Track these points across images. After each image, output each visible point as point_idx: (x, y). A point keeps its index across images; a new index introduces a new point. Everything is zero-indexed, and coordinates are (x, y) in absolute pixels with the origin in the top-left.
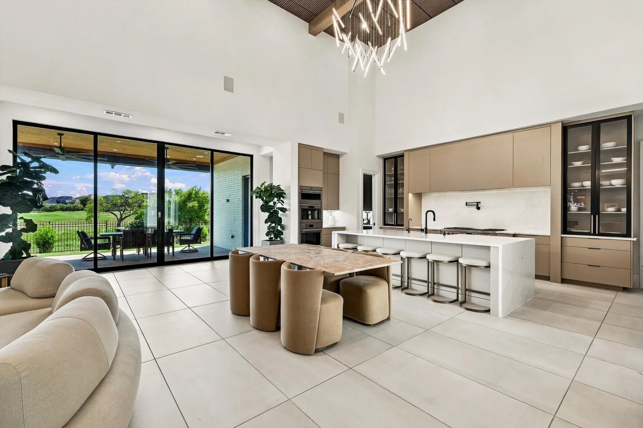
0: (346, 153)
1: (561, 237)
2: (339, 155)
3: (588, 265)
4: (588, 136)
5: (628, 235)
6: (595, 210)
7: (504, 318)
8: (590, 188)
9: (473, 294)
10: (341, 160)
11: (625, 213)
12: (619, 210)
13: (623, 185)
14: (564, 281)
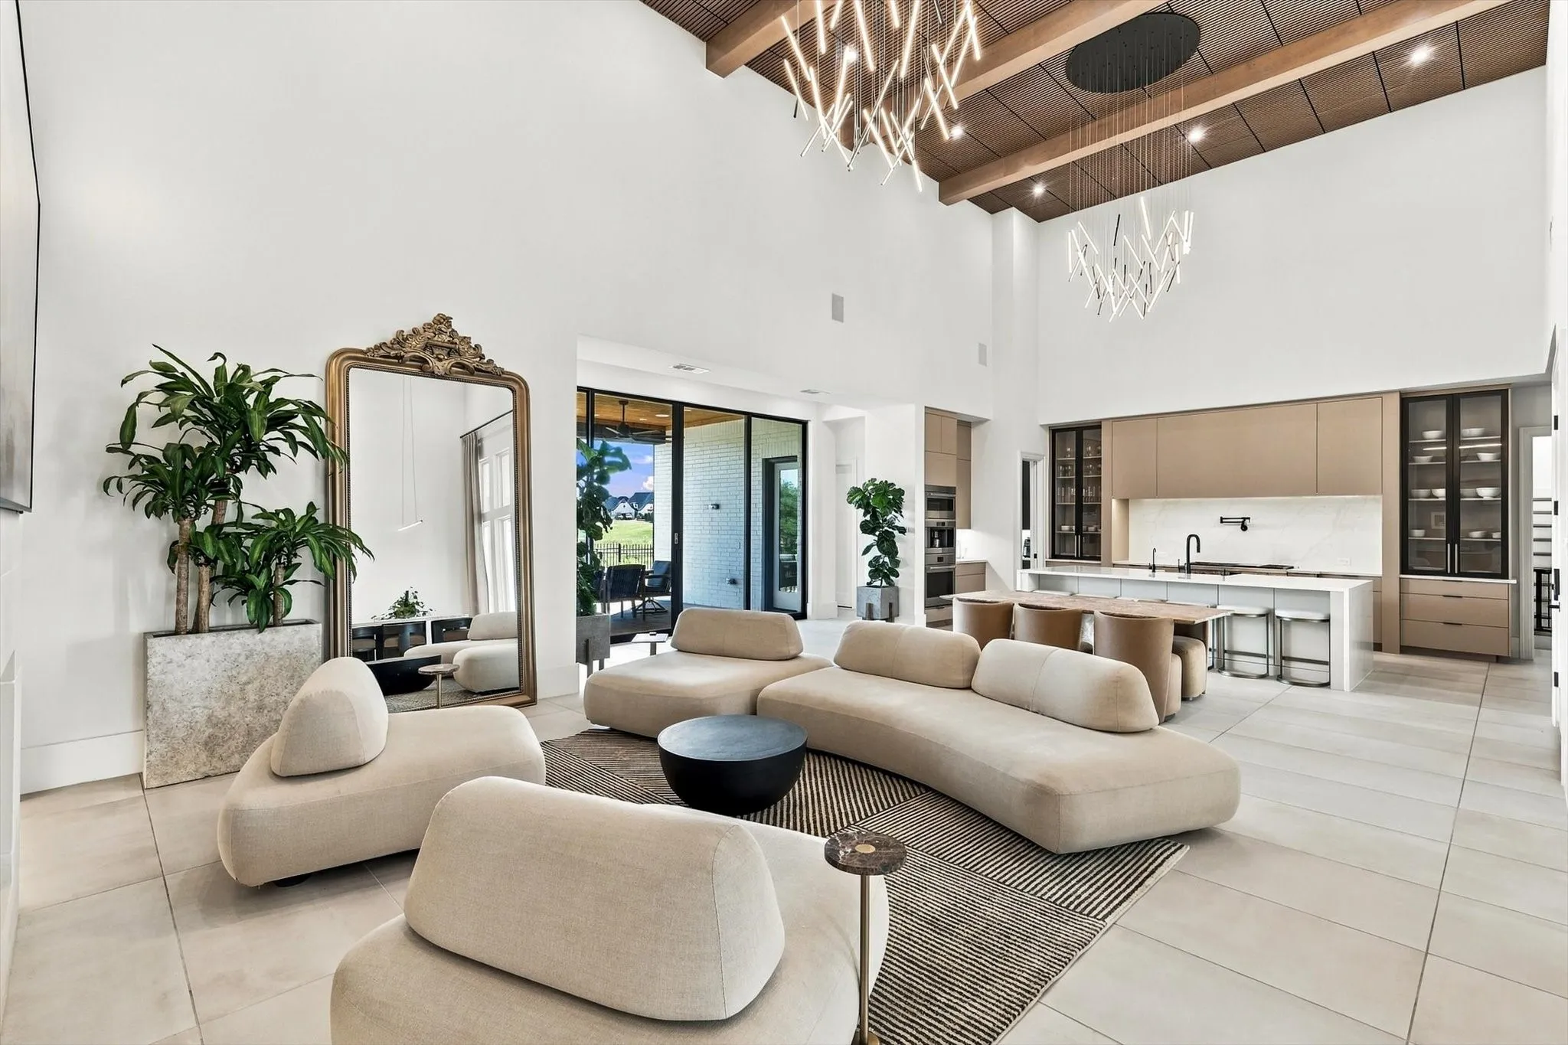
0: (985, 421)
1: (1400, 578)
2: (970, 423)
3: (1445, 623)
4: (1440, 414)
5: (1505, 576)
6: (1454, 533)
7: (1352, 691)
8: (1444, 499)
9: (1294, 664)
10: (974, 433)
11: (1498, 542)
12: (1488, 535)
13: (1494, 497)
14: (1405, 650)
